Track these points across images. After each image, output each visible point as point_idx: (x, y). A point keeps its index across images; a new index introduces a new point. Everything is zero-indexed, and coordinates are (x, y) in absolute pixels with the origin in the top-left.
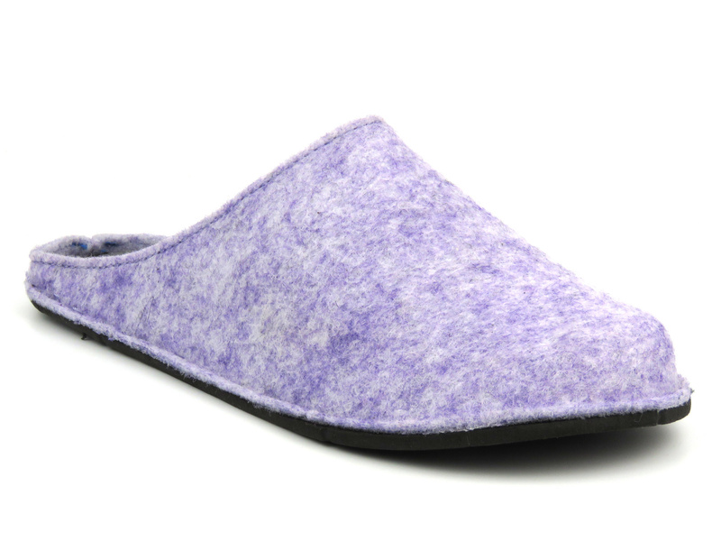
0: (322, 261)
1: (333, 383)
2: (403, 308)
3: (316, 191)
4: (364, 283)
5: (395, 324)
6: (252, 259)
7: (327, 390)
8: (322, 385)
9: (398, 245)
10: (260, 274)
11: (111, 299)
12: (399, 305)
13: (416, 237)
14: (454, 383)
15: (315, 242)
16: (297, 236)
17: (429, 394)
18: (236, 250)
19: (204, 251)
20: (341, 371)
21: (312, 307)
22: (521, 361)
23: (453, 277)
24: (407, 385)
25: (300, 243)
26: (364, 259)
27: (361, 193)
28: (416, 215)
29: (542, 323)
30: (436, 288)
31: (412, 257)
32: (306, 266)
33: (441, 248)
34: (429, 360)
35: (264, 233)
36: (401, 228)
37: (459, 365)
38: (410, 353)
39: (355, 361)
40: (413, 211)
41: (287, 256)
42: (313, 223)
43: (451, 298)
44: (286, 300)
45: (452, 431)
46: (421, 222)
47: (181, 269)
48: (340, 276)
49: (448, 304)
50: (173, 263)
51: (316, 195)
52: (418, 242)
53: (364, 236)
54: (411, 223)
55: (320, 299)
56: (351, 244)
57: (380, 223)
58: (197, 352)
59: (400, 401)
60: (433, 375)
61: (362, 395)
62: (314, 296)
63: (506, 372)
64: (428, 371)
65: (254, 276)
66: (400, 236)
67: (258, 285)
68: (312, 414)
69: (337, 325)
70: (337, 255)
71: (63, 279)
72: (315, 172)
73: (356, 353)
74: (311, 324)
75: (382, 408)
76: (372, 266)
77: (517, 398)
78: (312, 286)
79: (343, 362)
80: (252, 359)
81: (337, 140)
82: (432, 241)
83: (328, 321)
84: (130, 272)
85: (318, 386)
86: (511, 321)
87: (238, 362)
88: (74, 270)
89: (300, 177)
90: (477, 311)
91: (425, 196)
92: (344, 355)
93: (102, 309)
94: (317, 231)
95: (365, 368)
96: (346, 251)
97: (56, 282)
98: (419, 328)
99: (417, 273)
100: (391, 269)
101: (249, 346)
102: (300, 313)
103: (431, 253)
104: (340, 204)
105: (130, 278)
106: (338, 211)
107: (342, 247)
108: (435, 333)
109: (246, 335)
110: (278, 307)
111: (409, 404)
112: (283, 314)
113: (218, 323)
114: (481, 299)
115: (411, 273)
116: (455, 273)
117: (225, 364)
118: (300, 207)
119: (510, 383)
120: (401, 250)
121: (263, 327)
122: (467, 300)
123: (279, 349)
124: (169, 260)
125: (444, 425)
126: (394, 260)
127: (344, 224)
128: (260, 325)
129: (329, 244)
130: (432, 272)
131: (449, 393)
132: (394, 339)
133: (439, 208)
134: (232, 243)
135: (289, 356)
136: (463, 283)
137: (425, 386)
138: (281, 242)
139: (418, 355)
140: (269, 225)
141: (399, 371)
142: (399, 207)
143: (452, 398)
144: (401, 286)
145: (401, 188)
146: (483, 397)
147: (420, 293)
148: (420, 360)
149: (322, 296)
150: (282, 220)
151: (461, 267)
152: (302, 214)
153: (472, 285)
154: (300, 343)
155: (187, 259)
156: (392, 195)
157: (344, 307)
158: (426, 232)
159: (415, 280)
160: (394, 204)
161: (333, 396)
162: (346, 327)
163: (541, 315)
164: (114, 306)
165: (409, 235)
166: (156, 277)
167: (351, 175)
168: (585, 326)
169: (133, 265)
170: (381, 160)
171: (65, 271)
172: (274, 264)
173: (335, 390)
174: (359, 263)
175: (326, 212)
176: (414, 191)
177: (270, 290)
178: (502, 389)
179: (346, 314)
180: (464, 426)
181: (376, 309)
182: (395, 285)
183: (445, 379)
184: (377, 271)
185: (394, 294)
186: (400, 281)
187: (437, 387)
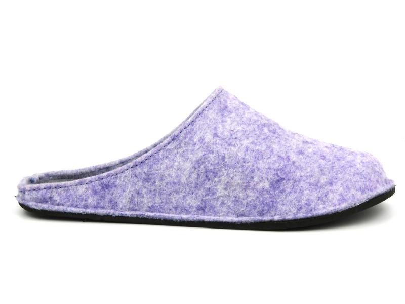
0: (247, 150)
2: (296, 163)
3: (223, 121)
4: (272, 156)
6: (204, 157)
7: (279, 206)
8: (275, 204)
10: (213, 163)
11: (103, 197)
12: (294, 162)
13: (277, 134)
15: (238, 143)
16: (227, 142)
17: (331, 196)
18: (190, 156)
19: (166, 161)
20: (283, 196)
21: (253, 171)
23: (302, 147)
24: (320, 194)
25: (230, 145)
26: (266, 146)
27: (244, 119)
30: (301, 153)
31: (283, 142)
32: (240, 154)
34: (322, 182)
35: (206, 144)
36: (270, 131)
37: (336, 181)
38: (312, 181)
39: (288, 190)
41: (225, 152)
42: (232, 135)
43: (310, 155)
44: (236, 171)
45: (351, 207)
47: (153, 172)
48: (259, 156)
50: (146, 170)
51: (224, 123)
52: (279, 135)
53: (259, 137)
55: (255, 167)
56: (256, 141)
57: (261, 130)
58: (179, 209)
59: (319, 201)
60: (328, 187)
61: (300, 203)
62: (251, 166)
63: (355, 180)
65: (209, 165)
66: (272, 134)
67: (214, 168)
68: (277, 218)
69: (270, 176)
70: (251, 146)
71: (59, 194)
72: (217, 113)
73: (288, 186)
74: (256, 179)
75: (312, 206)
76: (271, 149)
78: (248, 162)
79: (281, 192)
80: (223, 203)
81: (217, 99)
83: (264, 176)
84: (112, 181)
85: (273, 205)
86: (338, 160)
87: (212, 207)
88: (66, 188)
89: (210, 117)
90: (323, 159)
92: (281, 188)
93: (99, 203)
94: (236, 138)
95: (295, 192)
96: (256, 144)
97: (55, 197)
98: (309, 170)
99: (290, 148)
100: (280, 148)
101: (218, 198)
102: (247, 176)
103: (287, 139)
104: (239, 125)
105: (114, 184)
106: (240, 128)
107: (252, 143)
108: (316, 170)
109: (214, 194)
110: (232, 176)
111: (324, 202)
112: (237, 178)
113: (191, 192)
114: (320, 154)
117: (203, 210)
118: (220, 130)
119: (359, 183)
120: (277, 140)
121: (225, 187)
122: (316, 155)
123: (241, 195)
124: (142, 169)
125: (348, 206)
126: (277, 144)
127: (247, 133)
128: (223, 186)
129: (246, 143)
131: (339, 193)
132: (301, 176)
134: (186, 153)
135: (248, 196)
136: (308, 149)
137: (327, 193)
138: (220, 147)
139: (316, 181)
140: (206, 140)
141: (312, 189)
142: (262, 123)
143: (341, 195)
144: (289, 154)
145: (256, 115)
146: (353, 192)
147: (298, 156)
148: (319, 182)
149: (256, 166)
150: (213, 137)
151: (301, 143)
152: (222, 133)
153: (311, 149)
154: (253, 189)
155: (155, 167)
156: (255, 118)
157: (270, 168)
158: (278, 131)
159: (291, 151)
160: (259, 122)
161: (284, 208)
162: (276, 177)
163: (344, 156)
164: (107, 200)
166: (135, 180)
167: (234, 112)
169: (113, 177)
170: (240, 104)
171: (59, 190)
172: (221, 157)
173: (283, 204)
174: (264, 148)
175: (234, 129)
177: (223, 169)
178: (358, 186)
179: (272, 171)
180: (355, 204)
181: (285, 166)
182: (286, 154)
183: (334, 188)
184: (274, 150)
185: (288, 158)
186: (286, 152)
187: (332, 192)
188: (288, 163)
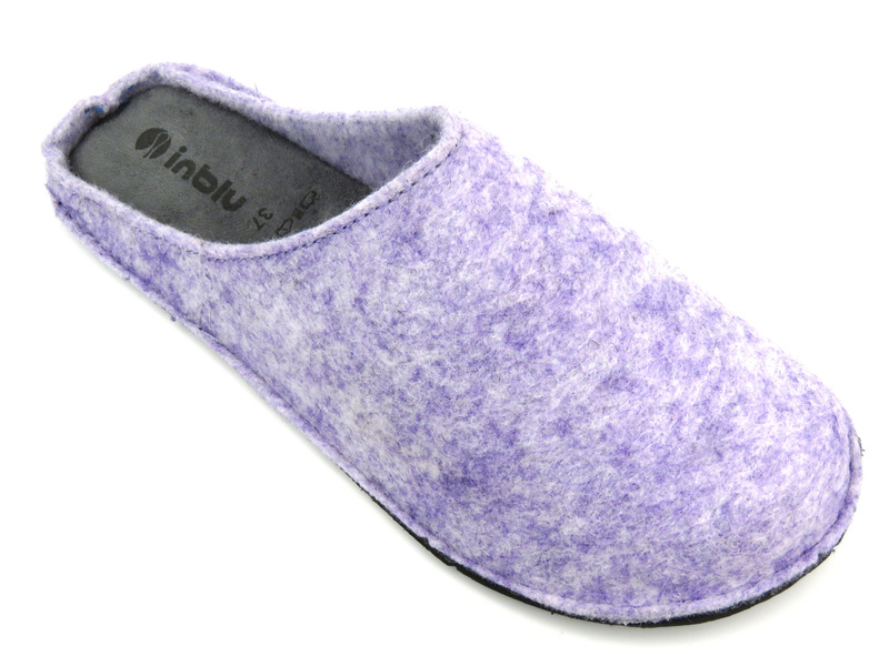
0: (415, 379)
1: (454, 522)
2: (527, 458)
3: (390, 276)
4: (473, 417)
5: (519, 479)
6: (325, 339)
7: (448, 525)
8: (441, 517)
9: (508, 364)
10: (339, 361)
12: (522, 453)
13: (528, 349)
14: (600, 563)
15: (402, 350)
16: (377, 335)
17: (570, 571)
18: (302, 314)
19: (260, 289)
20: (461, 513)
21: (414, 429)
22: (679, 546)
23: (582, 408)
24: (544, 556)
25: (384, 346)
26: (468, 386)
27: (449, 286)
28: (525, 311)
29: (698, 479)
30: (563, 428)
31: (529, 380)
32: (396, 380)
33: (563, 360)
34: (566, 530)
35: (334, 314)
36: (508, 338)
38: (544, 518)
39: (477, 510)
40: (521, 306)
41: (369, 358)
42: (395, 323)
43: (583, 443)
44: (379, 407)
46: (532, 321)
48: (441, 404)
49: (580, 453)
50: (224, 279)
51: (391, 283)
52: (532, 356)
53: (464, 352)
54: (521, 329)
56: (448, 363)
57: (481, 333)
59: (537, 568)
60: (573, 551)
61: (491, 549)
62: (413, 417)
63: (660, 559)
64: (567, 546)
65: (332, 359)
66: (510, 351)
67: (339, 372)
68: (434, 543)
69: (448, 463)
70: (432, 373)
71: (92, 215)
72: (384, 248)
73: (476, 502)
74: (416, 449)
75: (516, 569)
76: (481, 397)
77: (675, 586)
79: (462, 505)
80: (349, 438)
82: (549, 352)
83: (435, 453)
84: (172, 254)
85: (436, 515)
86: (660, 479)
87: (332, 429)
89: (364, 247)
90: (617, 463)
91: (532, 271)
92: (463, 499)
93: (151, 277)
94: (402, 336)
95: (490, 521)
96: (445, 370)
97: (85, 216)
99: (537, 406)
100: (506, 402)
101: (343, 425)
102: (399, 429)
103: (549, 371)
104: (425, 301)
105: (174, 261)
106: (423, 311)
107: (438, 363)
108: (570, 495)
109: (337, 412)
111: (548, 575)
112: (379, 420)
113: (298, 376)
114: (620, 441)
115: (530, 406)
116: (583, 399)
118: (372, 297)
119: (667, 571)
120: (514, 371)
121: (356, 418)
122: (602, 445)
123: (382, 453)
126: (505, 387)
127: (435, 333)
128: (352, 413)
129: (422, 357)
130: (556, 403)
131: (595, 573)
132: (520, 497)
133: (551, 287)
135: (395, 466)
136: (596, 415)
137: (565, 561)
138: (359, 337)
139: (552, 525)
141: (531, 538)
142: (502, 305)
143: (599, 581)
144: (520, 427)
145: (499, 271)
146: (635, 583)
147: (545, 436)
148: (556, 530)
149: (423, 422)
150: (354, 306)
151: (590, 389)
152: (378, 306)
153: (606, 417)
155: (241, 285)
156: (489, 284)
157: (454, 443)
158: (540, 338)
159: (536, 417)
160: (494, 301)
161: (456, 534)
162: (460, 470)
163: (696, 462)
165: (521, 345)
167: (432, 257)
168: (750, 478)
170: (468, 227)
172: (355, 361)
173: (457, 528)
174: (462, 390)
175: (408, 311)
176: (516, 269)
177: (356, 386)
178: (656, 576)
179: (458, 453)
181: (492, 455)
182: (512, 424)
183: (588, 558)
184: (487, 404)
185: (512, 439)
186: (518, 418)
187: (579, 566)
188: (503, 450)
